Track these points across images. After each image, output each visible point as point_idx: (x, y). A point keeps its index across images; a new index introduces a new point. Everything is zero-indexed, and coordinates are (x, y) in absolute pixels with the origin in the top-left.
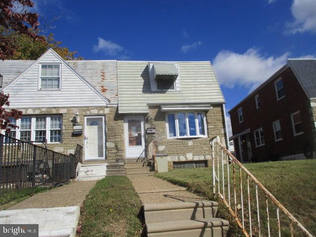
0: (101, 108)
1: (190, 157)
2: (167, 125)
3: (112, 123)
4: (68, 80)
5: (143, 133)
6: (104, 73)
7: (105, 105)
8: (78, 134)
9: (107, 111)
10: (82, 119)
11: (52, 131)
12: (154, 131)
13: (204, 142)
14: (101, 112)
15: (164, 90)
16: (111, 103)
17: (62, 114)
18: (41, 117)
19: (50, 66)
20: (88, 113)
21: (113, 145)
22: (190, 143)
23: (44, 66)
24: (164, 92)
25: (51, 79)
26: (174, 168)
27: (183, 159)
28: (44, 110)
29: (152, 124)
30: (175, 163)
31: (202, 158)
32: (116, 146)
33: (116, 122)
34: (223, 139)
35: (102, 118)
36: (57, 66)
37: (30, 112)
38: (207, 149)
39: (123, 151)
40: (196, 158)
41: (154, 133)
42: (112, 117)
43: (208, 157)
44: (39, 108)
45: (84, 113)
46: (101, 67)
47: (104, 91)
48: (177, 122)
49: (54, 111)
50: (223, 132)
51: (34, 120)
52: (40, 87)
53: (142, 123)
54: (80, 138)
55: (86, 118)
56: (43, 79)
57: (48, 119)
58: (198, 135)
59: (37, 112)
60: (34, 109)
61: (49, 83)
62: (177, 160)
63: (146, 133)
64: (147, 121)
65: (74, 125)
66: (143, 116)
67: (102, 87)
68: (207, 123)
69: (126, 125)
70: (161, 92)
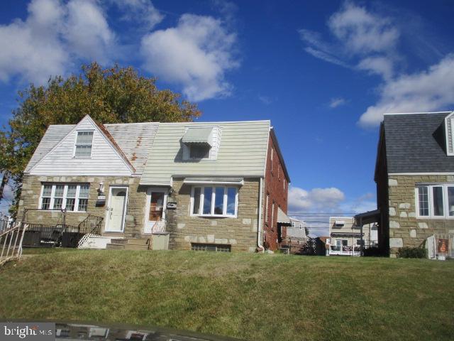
0: (126, 178)
1: (211, 239)
2: (192, 200)
3: (135, 195)
4: (99, 147)
5: (164, 207)
6: (141, 138)
7: (130, 175)
8: (101, 204)
9: (131, 181)
10: (107, 190)
11: (80, 200)
12: (175, 206)
13: (231, 223)
14: (125, 183)
15: (197, 159)
16: (136, 173)
17: (89, 183)
18: (72, 185)
19: (86, 133)
20: (113, 183)
21: (131, 219)
22: (214, 223)
23: (80, 134)
24: (197, 161)
25: (84, 147)
26: (193, 249)
27: (202, 240)
28: (74, 178)
29: (175, 199)
30: (193, 244)
31: (225, 242)
32: (135, 220)
33: (138, 194)
34: (256, 220)
35: (126, 189)
36: (91, 133)
37: (63, 180)
38: (232, 231)
39: (141, 225)
40: (218, 242)
41: (174, 209)
42: (136, 188)
43: (233, 242)
44: (71, 177)
45: (109, 183)
46: (140, 131)
47: (134, 159)
48: (202, 197)
49: (83, 180)
50: (257, 213)
51: (66, 187)
52: (74, 155)
53: (165, 197)
54: (102, 209)
55: (111, 188)
56: (78, 147)
57: (78, 187)
58: (225, 214)
59: (69, 180)
60: (67, 177)
61: (82, 150)
62: (195, 241)
63: (167, 208)
64: (170, 195)
65: (99, 195)
66: (167, 189)
67: (134, 154)
68: (239, 200)
69: (149, 198)
70: (193, 161)
